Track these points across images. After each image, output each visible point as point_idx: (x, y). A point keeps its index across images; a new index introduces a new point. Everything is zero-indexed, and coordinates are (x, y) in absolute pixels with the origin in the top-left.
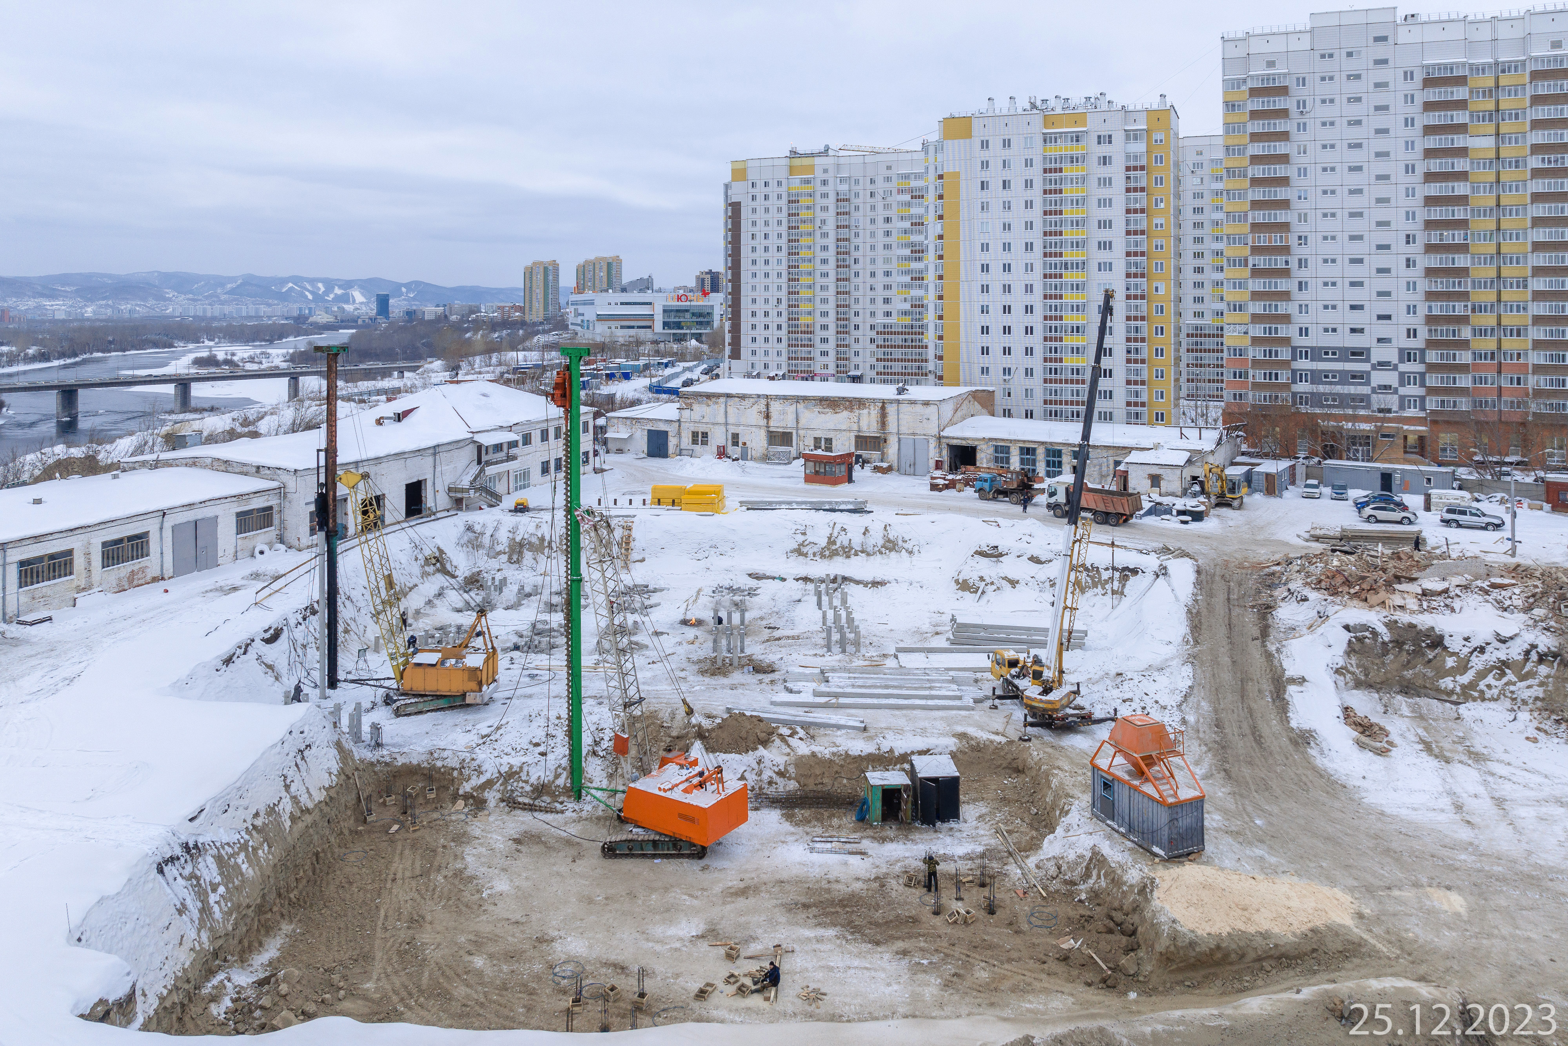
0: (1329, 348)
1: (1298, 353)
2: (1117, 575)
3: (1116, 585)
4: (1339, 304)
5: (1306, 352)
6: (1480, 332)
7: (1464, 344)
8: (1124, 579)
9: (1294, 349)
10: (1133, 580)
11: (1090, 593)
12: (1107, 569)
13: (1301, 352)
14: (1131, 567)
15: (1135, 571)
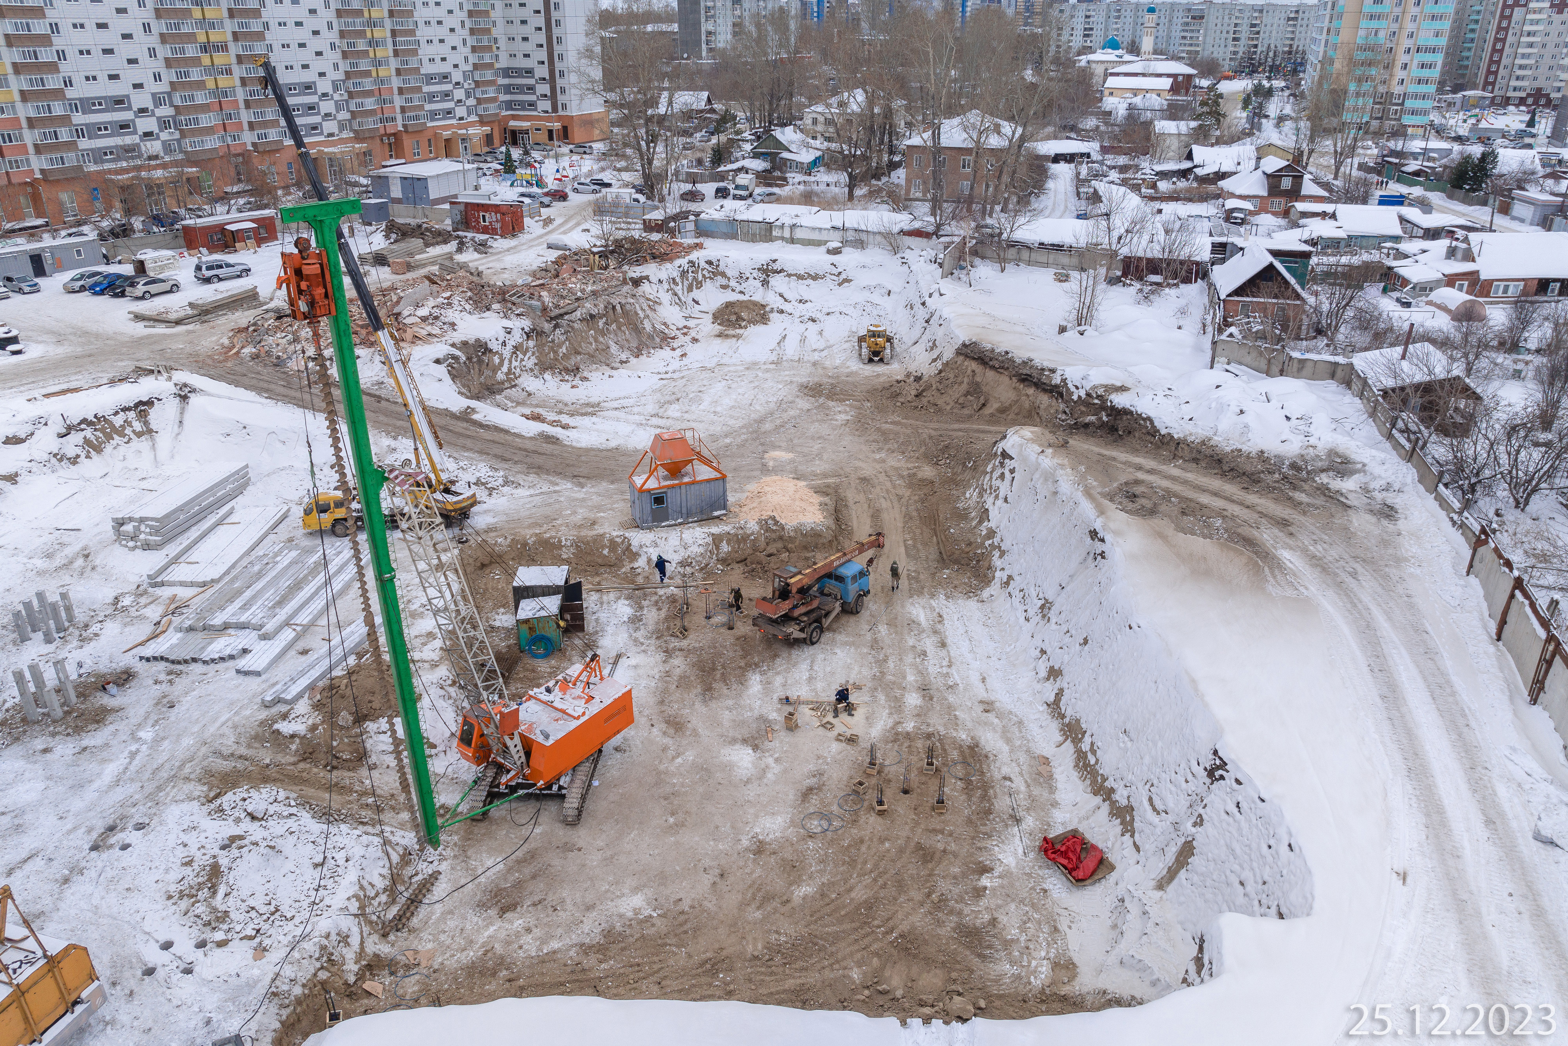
2: (132, 415)
3: (138, 426)
4: (93, 49)
5: (76, 105)
8: (143, 416)
10: (154, 414)
11: (108, 449)
12: (116, 413)
14: (145, 399)
15: (150, 403)
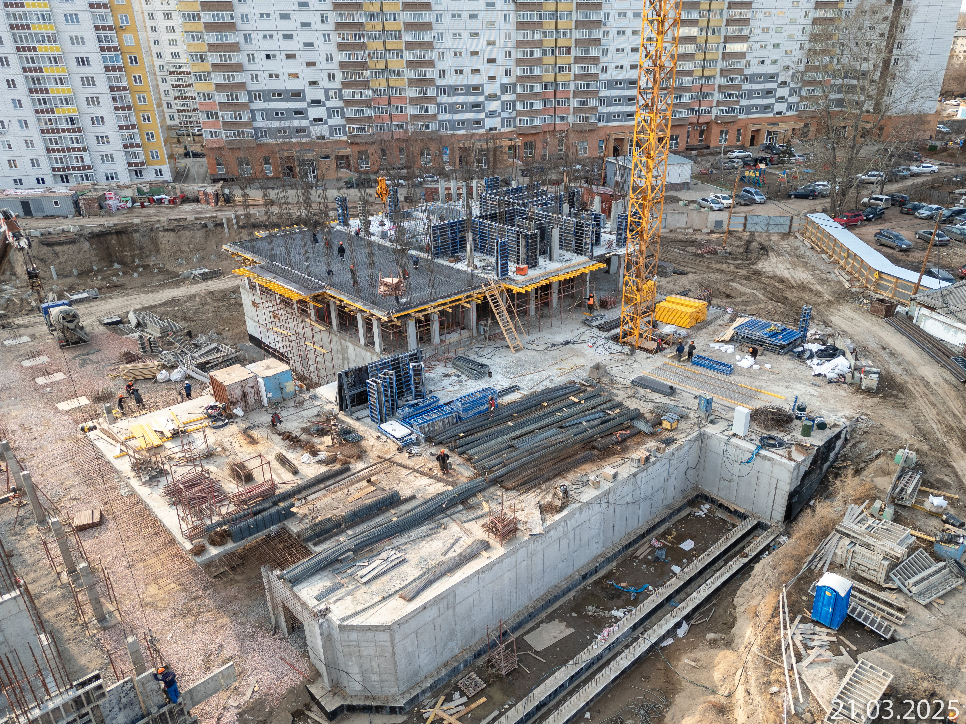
0: (275, 90)
1: (254, 96)
4: (278, 54)
5: (259, 95)
6: (376, 74)
7: (366, 84)
9: (249, 92)
13: (255, 95)
